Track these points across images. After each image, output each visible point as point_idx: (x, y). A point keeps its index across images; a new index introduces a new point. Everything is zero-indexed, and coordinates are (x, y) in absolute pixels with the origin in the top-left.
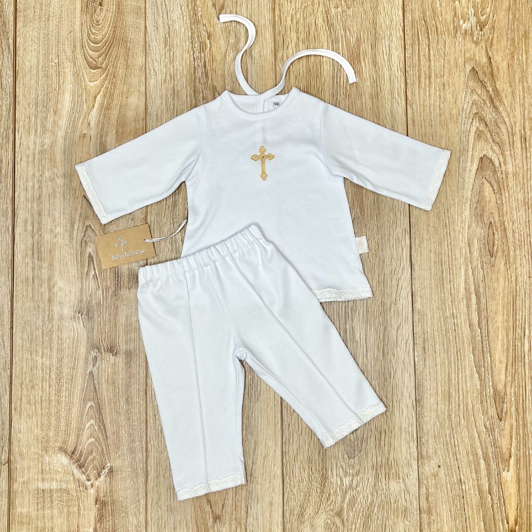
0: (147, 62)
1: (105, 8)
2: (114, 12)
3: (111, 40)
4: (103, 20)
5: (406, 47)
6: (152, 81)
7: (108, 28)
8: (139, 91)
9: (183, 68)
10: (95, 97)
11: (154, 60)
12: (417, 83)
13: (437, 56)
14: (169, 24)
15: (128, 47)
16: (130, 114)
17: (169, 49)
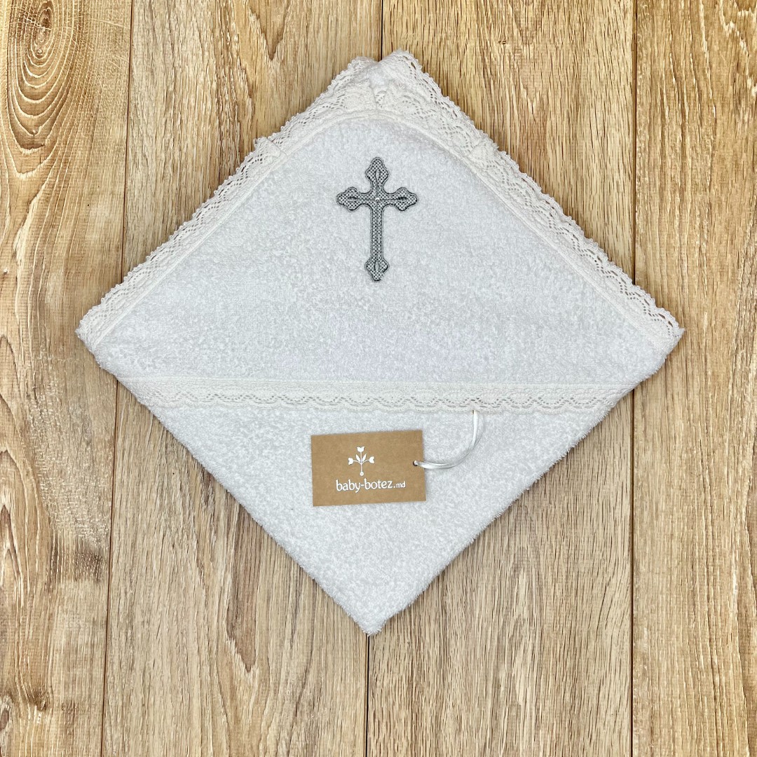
0: (130, 139)
1: (54, 28)
2: (71, 39)
3: (62, 93)
4: (49, 53)
5: (638, 127)
6: (138, 176)
7: (59, 68)
8: (112, 193)
9: (198, 151)
10: (29, 202)
11: (145, 135)
12: (657, 200)
13: (699, 150)
14: (176, 65)
15: (96, 107)
16: (93, 237)
17: (174, 114)
